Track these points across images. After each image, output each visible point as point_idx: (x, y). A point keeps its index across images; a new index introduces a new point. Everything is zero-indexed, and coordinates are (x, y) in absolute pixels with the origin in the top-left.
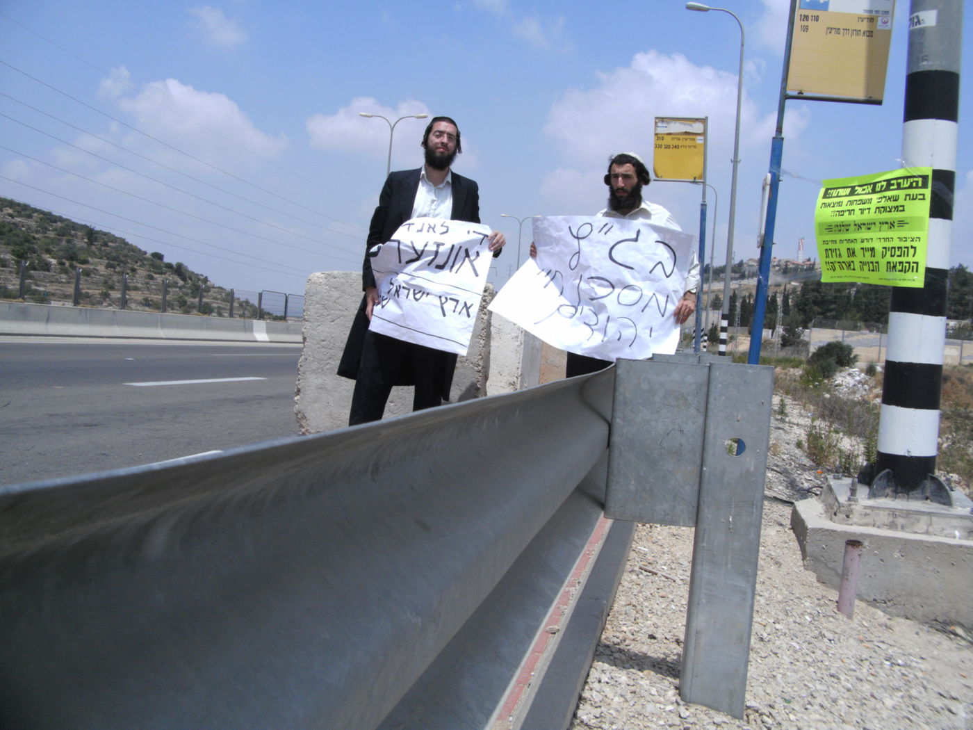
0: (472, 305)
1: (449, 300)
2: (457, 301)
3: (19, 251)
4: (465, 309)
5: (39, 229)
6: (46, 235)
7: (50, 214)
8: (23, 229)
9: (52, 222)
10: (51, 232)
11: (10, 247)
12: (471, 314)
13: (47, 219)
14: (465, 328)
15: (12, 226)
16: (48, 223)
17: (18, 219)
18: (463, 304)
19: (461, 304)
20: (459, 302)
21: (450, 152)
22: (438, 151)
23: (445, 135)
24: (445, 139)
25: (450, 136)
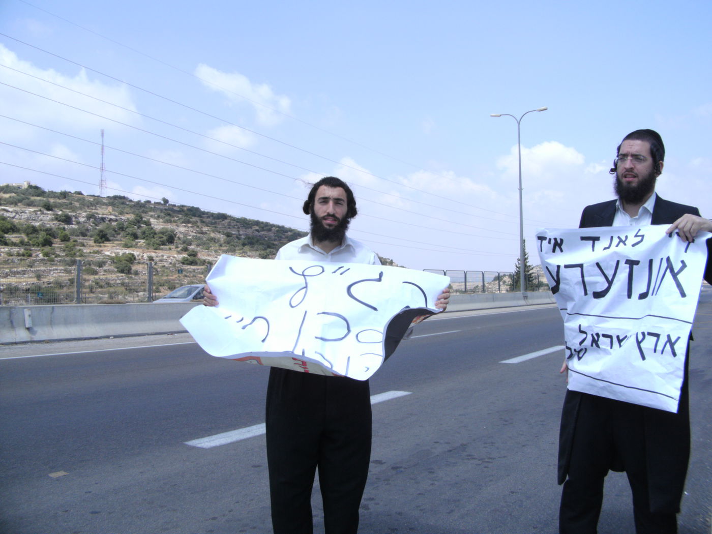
0: (679, 338)
1: (647, 337)
2: (657, 336)
3: (263, 254)
4: (668, 345)
5: (277, 238)
6: (282, 241)
7: (283, 227)
8: (266, 239)
9: (284, 232)
10: (284, 239)
11: (257, 252)
12: (677, 351)
13: (281, 230)
14: (671, 373)
15: (258, 237)
16: (282, 234)
17: (263, 233)
18: (666, 339)
19: (663, 339)
20: (661, 337)
21: (640, 178)
22: (624, 180)
23: (629, 158)
24: (628, 164)
25: (636, 157)
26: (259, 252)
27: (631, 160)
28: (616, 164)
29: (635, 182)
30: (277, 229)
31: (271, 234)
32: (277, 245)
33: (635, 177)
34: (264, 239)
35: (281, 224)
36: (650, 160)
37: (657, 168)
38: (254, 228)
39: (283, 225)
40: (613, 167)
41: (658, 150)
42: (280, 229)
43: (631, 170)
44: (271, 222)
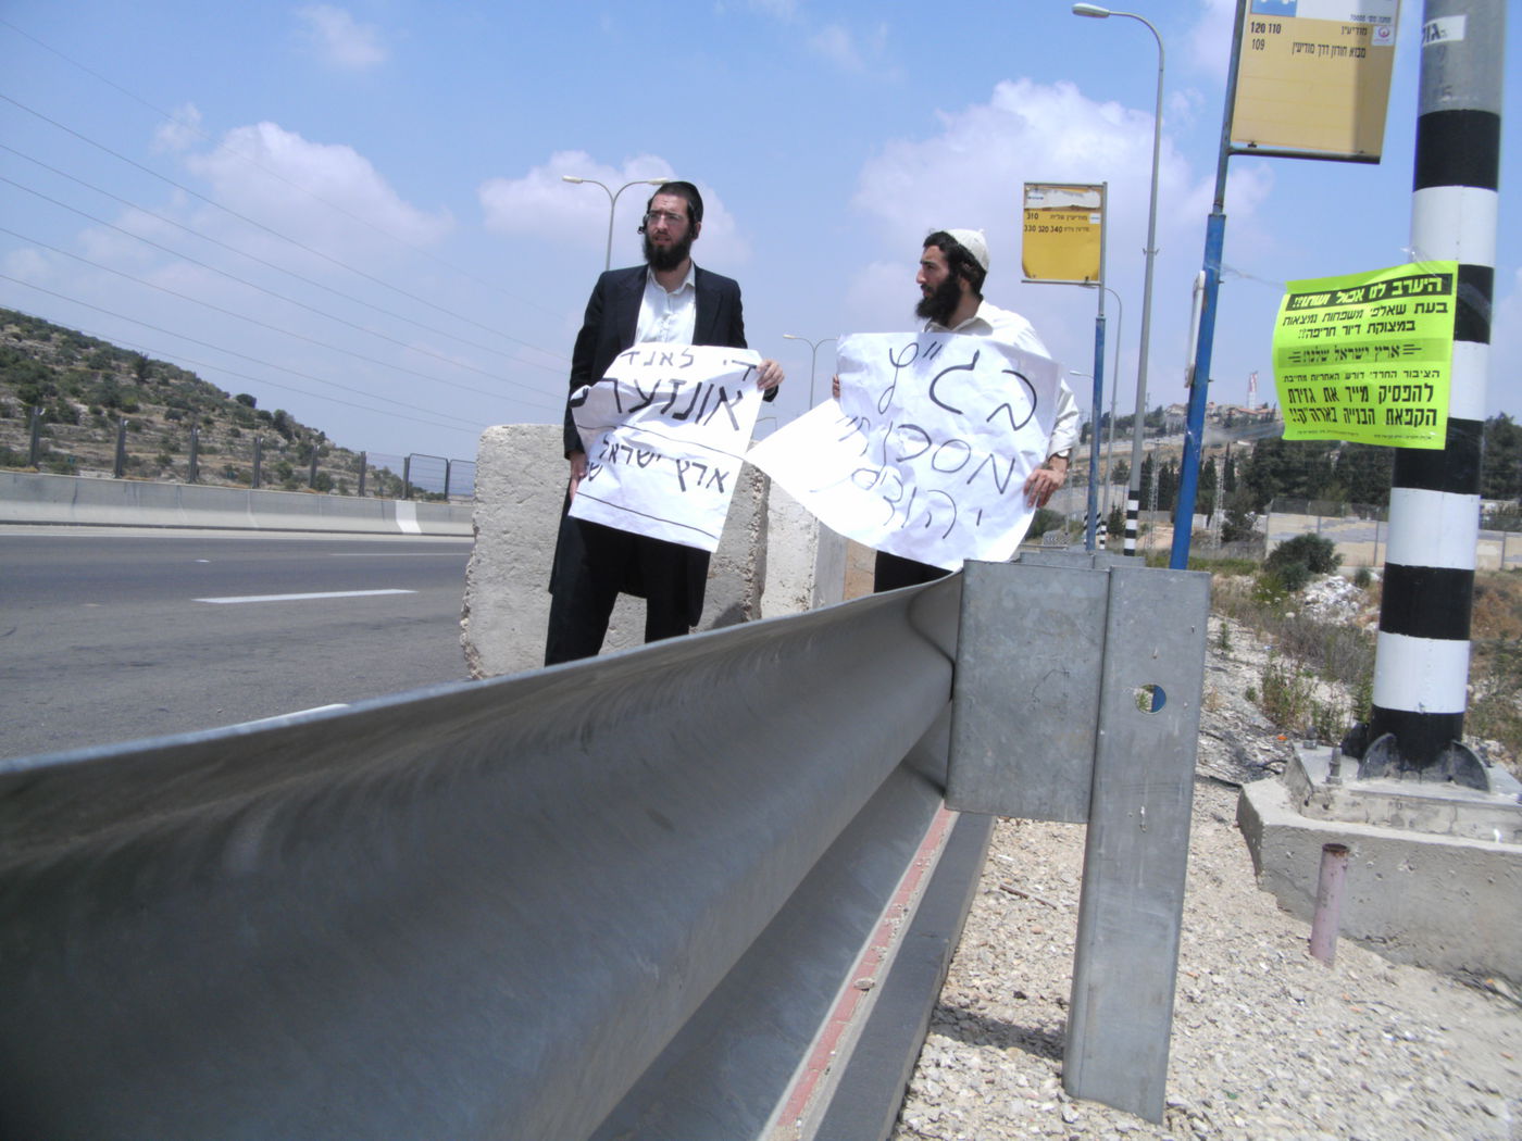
0: (728, 473)
1: (691, 467)
2: (704, 468)
3: (29, 392)
4: (715, 479)
5: (61, 357)
6: (73, 367)
7: (78, 334)
8: (37, 358)
9: (81, 347)
10: (79, 363)
11: (15, 386)
12: (725, 487)
13: (74, 342)
14: (712, 509)
15: (19, 353)
16: (75, 349)
17: (29, 343)
18: (714, 473)
19: (710, 473)
20: (708, 470)
21: (674, 242)
22: (656, 243)
23: (663, 217)
24: (662, 223)
25: (670, 216)
26: (19, 386)
27: (665, 220)
28: (645, 222)
29: (667, 246)
30: (65, 337)
31: (50, 348)
32: (61, 374)
33: (667, 240)
34: (32, 358)
35: (73, 327)
36: (686, 221)
37: (693, 231)
38: (9, 331)
39: (78, 330)
40: (642, 225)
41: (696, 209)
42: (70, 339)
43: (664, 232)
44: (52, 320)
